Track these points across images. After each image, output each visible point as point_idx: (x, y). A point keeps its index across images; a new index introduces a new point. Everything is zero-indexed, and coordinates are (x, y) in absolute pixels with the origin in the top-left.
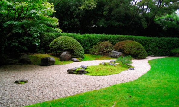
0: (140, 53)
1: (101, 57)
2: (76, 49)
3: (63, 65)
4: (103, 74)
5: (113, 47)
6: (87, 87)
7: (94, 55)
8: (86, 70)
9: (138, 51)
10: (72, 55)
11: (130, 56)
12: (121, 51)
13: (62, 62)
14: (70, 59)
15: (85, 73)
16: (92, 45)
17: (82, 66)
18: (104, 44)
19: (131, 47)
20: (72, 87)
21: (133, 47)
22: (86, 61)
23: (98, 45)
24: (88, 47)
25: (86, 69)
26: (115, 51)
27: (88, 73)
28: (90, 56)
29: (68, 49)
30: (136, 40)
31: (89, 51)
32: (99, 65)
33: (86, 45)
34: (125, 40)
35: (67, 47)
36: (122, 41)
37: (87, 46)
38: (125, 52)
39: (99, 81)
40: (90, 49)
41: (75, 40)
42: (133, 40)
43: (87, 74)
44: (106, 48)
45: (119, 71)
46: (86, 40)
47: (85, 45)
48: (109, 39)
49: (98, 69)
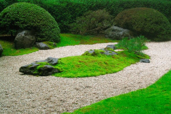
0: (161, 30)
1: (92, 38)
2: (43, 25)
3: (17, 57)
4: (89, 74)
5: (112, 21)
6: (51, 105)
7: (78, 36)
8: (56, 67)
9: (158, 27)
10: (37, 36)
11: (143, 37)
12: (126, 26)
13: (18, 51)
14: (33, 45)
15: (53, 74)
16: (74, 18)
17: (48, 59)
18: (96, 15)
19: (145, 20)
20: (19, 106)
21: (149, 19)
22: (63, 47)
23: (85, 16)
24: (68, 22)
25: (56, 64)
26: (116, 28)
27: (59, 72)
28: (72, 37)
29: (29, 26)
30: (154, 7)
31: (69, 28)
32: (83, 55)
33: (64, 18)
34: (135, 7)
35: (26, 23)
36: (130, 8)
37: (65, 20)
38: (135, 28)
39: (77, 90)
40: (72, 25)
41: (42, 9)
42: (150, 7)
43: (58, 74)
44: (99, 22)
45: (122, 67)
46: (64, 9)
47: (61, 18)
48: (106, 5)
49: (79, 63)
